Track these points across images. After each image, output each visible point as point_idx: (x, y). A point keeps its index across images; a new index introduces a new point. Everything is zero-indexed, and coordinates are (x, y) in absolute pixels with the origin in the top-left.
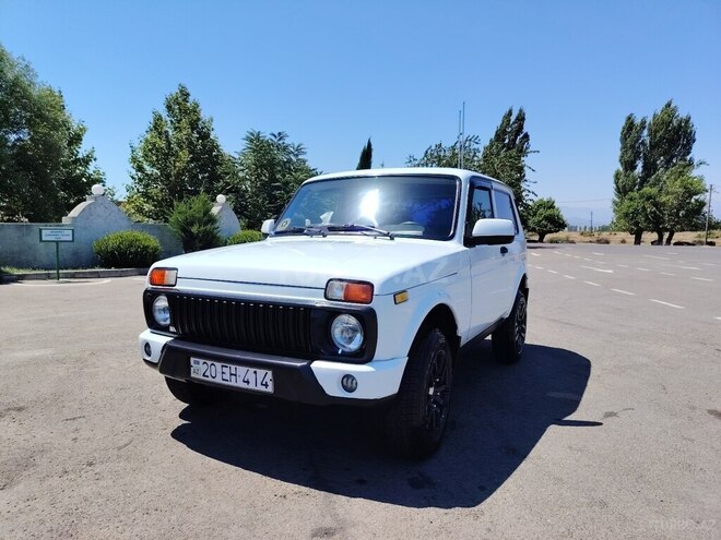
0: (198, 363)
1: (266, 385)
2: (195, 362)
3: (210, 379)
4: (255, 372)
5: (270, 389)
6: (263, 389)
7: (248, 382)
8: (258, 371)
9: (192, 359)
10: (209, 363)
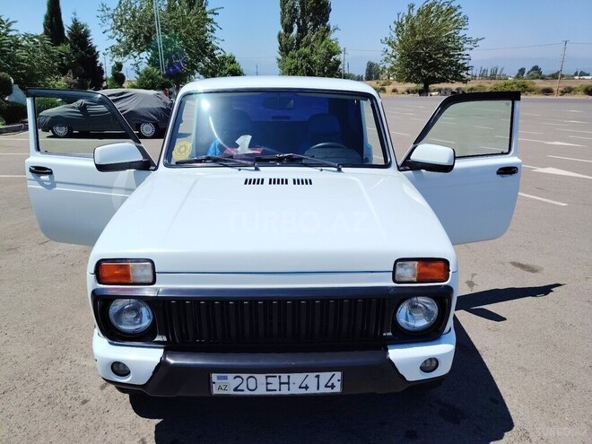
0: (226, 378)
1: (333, 386)
2: (219, 378)
3: (247, 392)
4: (318, 376)
5: (338, 389)
6: (329, 390)
7: (306, 388)
8: (321, 374)
9: (214, 377)
10: (245, 376)
